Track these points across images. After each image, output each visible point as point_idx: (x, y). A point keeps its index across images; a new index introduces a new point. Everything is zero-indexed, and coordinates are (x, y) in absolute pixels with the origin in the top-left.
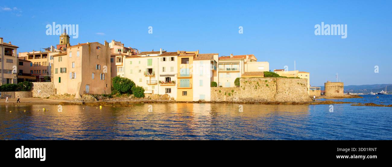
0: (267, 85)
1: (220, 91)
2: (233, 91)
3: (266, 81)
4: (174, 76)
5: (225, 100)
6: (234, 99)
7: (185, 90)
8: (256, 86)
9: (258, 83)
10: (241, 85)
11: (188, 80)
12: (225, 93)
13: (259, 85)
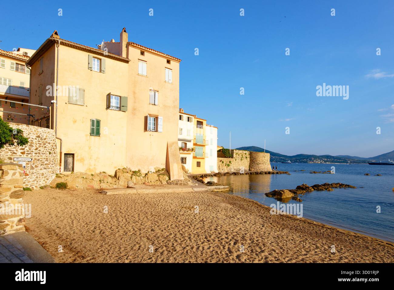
0: (246, 157)
1: (223, 162)
2: (230, 162)
3: (246, 154)
4: (190, 142)
5: (226, 171)
6: (231, 170)
7: (199, 160)
8: (241, 158)
9: (242, 155)
10: (234, 156)
11: (202, 149)
12: (226, 164)
13: (242, 157)
